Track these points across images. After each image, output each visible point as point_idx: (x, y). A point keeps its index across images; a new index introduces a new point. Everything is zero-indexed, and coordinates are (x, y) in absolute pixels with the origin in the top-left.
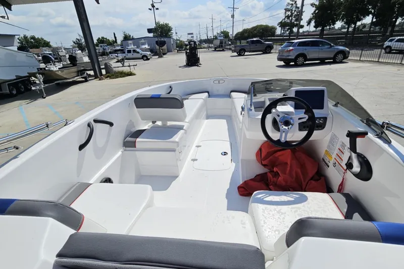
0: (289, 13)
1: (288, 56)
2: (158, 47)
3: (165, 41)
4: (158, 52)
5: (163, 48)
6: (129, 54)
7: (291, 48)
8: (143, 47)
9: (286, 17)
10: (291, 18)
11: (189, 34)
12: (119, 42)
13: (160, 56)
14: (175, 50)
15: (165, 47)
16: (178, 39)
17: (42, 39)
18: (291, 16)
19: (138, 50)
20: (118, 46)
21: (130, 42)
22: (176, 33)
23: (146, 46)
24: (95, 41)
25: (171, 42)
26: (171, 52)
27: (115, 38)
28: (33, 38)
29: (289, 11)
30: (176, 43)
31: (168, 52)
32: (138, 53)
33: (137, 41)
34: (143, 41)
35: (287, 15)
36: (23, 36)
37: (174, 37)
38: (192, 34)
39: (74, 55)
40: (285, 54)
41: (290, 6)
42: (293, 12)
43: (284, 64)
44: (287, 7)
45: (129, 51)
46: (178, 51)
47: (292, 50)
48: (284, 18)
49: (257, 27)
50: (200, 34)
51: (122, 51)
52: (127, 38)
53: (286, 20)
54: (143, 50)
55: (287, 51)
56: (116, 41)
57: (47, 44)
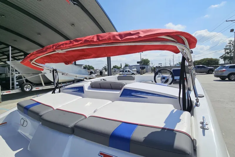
0: (228, 51)
1: (222, 74)
2: (141, 70)
3: (145, 67)
4: (141, 72)
5: (144, 70)
6: (126, 72)
7: (224, 69)
8: (134, 69)
9: (226, 53)
10: (230, 53)
11: (159, 64)
12: (122, 67)
13: (141, 74)
14: (150, 71)
15: (145, 70)
16: (153, 66)
17: (92, 66)
18: (230, 52)
19: (130, 71)
20: (122, 69)
21: (127, 67)
22: (152, 63)
23: (135, 69)
24: (112, 67)
25: (148, 68)
26: (148, 72)
27: (121, 66)
28: (89, 66)
29: (228, 49)
30: (151, 68)
31: (146, 72)
32: (130, 72)
33: (131, 67)
34: (134, 67)
35: (227, 52)
36: (85, 65)
37: (151, 65)
38: (161, 64)
39: (102, 71)
40: (220, 73)
41: (229, 47)
42: (232, 50)
43: (220, 79)
44: (226, 48)
45: (126, 71)
46: (152, 72)
47: (225, 70)
48: (224, 53)
49: (204, 59)
50: (166, 64)
51: (123, 71)
52: (126, 66)
53: (226, 54)
54: (133, 71)
55: (221, 71)
56: (121, 67)
57: (93, 68)
